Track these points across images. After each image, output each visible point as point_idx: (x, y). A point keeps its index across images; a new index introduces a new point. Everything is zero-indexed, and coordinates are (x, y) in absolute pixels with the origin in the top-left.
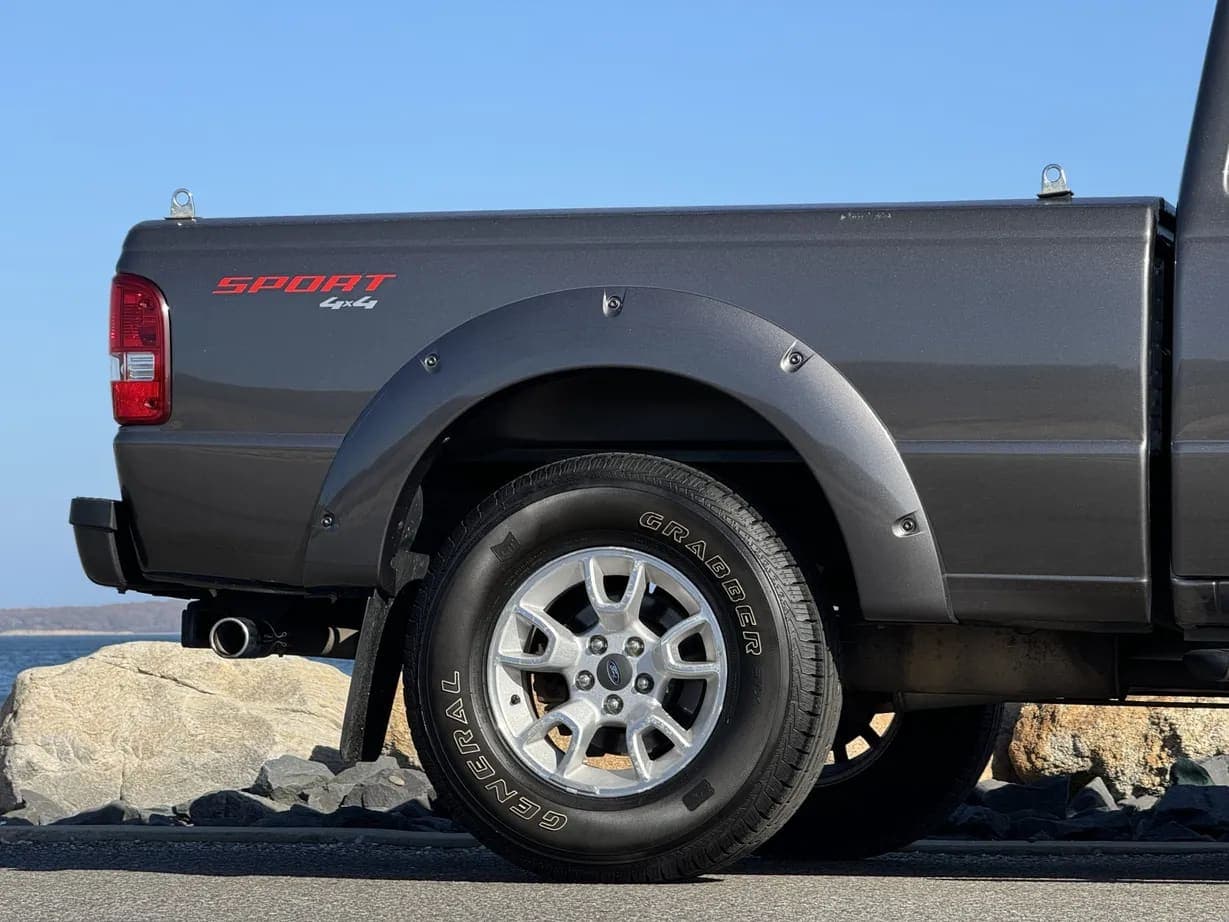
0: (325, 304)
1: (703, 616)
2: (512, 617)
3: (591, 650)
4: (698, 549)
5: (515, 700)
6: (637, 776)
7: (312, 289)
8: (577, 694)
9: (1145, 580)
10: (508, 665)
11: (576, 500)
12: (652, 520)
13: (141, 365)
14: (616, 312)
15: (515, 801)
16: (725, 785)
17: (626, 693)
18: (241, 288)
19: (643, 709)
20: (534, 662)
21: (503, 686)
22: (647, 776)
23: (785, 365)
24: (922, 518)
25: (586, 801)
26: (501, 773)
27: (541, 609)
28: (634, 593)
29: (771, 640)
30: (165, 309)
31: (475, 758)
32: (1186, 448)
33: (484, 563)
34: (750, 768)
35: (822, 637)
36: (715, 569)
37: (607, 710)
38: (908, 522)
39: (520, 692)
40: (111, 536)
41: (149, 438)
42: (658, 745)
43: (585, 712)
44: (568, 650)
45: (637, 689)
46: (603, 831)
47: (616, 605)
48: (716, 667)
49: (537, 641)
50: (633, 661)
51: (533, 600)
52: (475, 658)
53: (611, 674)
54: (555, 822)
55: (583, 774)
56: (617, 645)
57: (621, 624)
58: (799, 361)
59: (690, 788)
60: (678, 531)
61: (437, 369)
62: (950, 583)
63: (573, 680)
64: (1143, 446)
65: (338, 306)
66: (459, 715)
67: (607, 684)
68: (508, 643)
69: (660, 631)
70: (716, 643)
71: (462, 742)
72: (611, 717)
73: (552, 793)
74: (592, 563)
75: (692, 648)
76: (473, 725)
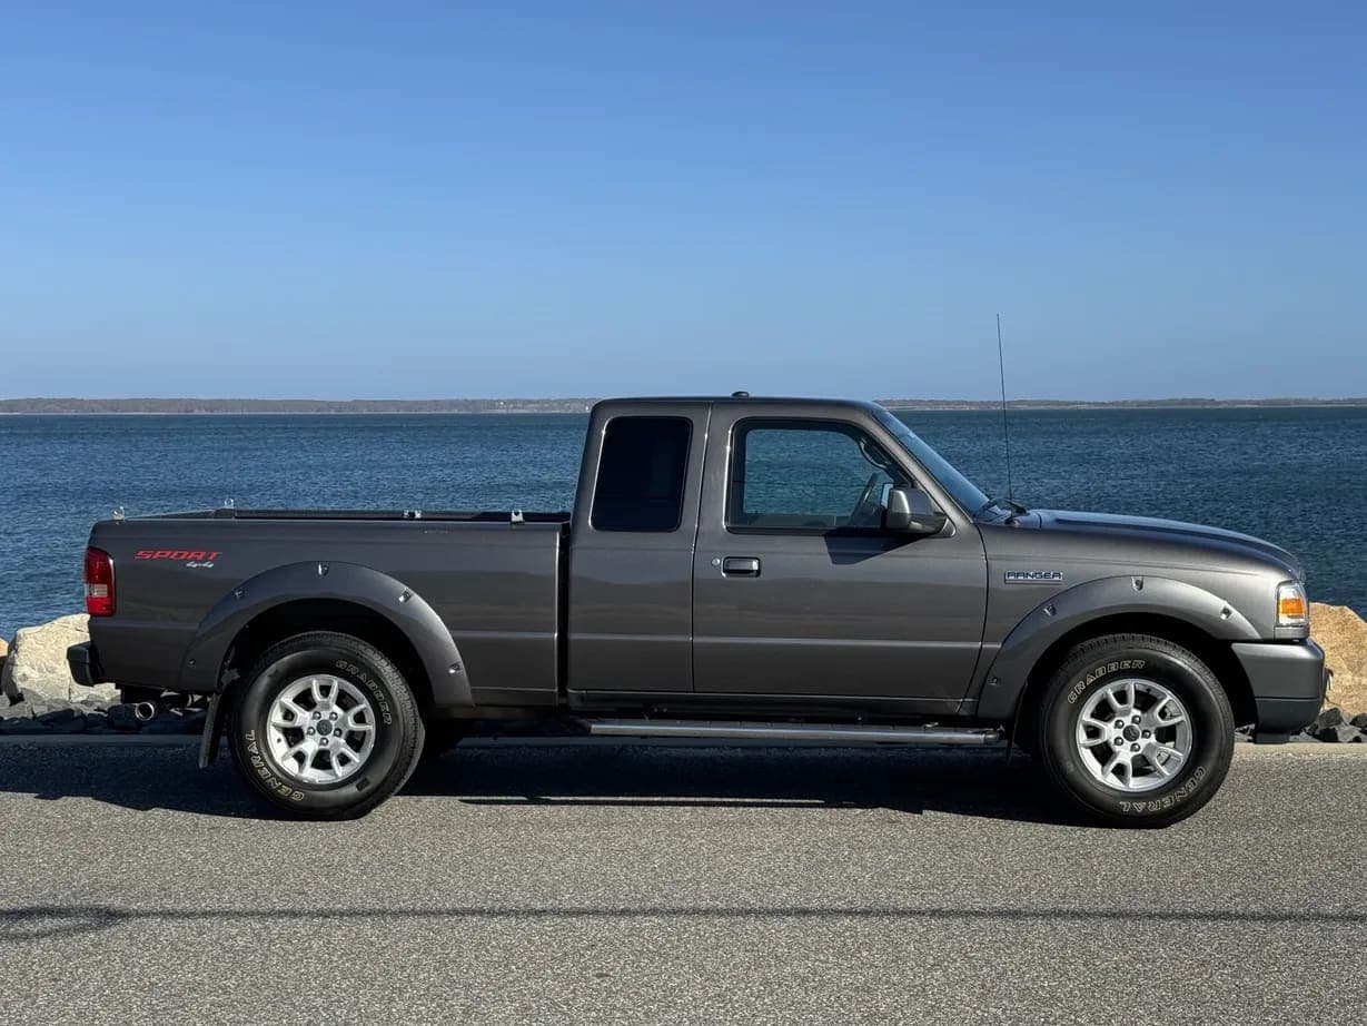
0: (189, 565)
1: (365, 705)
2: (277, 706)
3: (314, 718)
4: (362, 677)
5: (279, 740)
6: (336, 775)
7: (183, 557)
8: (308, 738)
9: (556, 690)
10: (276, 726)
11: (306, 656)
12: (342, 664)
13: (100, 591)
14: (325, 573)
15: (280, 787)
16: (375, 778)
17: (329, 737)
18: (148, 557)
19: (337, 745)
20: (288, 724)
21: (274, 736)
22: (340, 775)
23: (402, 599)
24: (462, 664)
25: (312, 786)
26: (274, 775)
27: (291, 700)
28: (334, 694)
29: (395, 717)
30: (111, 562)
31: (261, 768)
32: (574, 636)
33: (264, 682)
34: (386, 771)
35: (417, 713)
36: (370, 686)
37: (321, 744)
38: (455, 666)
39: (281, 736)
40: (87, 667)
41: (104, 622)
42: (344, 760)
43: (310, 746)
44: (304, 718)
45: (335, 735)
46: (323, 799)
47: (326, 700)
48: (370, 727)
49: (288, 715)
50: (333, 722)
51: (287, 698)
52: (261, 726)
53: (323, 728)
54: (298, 796)
55: (311, 774)
56: (325, 715)
57: (327, 707)
58: (407, 597)
59: (358, 782)
60: (353, 669)
61: (242, 597)
62: (473, 691)
63: (305, 731)
64: (556, 635)
65: (195, 565)
66: (255, 750)
67: (321, 733)
68: (276, 716)
69: (345, 708)
70: (370, 716)
71: (256, 761)
72: (322, 747)
73: (297, 783)
74: (314, 682)
75: (360, 718)
76: (260, 754)
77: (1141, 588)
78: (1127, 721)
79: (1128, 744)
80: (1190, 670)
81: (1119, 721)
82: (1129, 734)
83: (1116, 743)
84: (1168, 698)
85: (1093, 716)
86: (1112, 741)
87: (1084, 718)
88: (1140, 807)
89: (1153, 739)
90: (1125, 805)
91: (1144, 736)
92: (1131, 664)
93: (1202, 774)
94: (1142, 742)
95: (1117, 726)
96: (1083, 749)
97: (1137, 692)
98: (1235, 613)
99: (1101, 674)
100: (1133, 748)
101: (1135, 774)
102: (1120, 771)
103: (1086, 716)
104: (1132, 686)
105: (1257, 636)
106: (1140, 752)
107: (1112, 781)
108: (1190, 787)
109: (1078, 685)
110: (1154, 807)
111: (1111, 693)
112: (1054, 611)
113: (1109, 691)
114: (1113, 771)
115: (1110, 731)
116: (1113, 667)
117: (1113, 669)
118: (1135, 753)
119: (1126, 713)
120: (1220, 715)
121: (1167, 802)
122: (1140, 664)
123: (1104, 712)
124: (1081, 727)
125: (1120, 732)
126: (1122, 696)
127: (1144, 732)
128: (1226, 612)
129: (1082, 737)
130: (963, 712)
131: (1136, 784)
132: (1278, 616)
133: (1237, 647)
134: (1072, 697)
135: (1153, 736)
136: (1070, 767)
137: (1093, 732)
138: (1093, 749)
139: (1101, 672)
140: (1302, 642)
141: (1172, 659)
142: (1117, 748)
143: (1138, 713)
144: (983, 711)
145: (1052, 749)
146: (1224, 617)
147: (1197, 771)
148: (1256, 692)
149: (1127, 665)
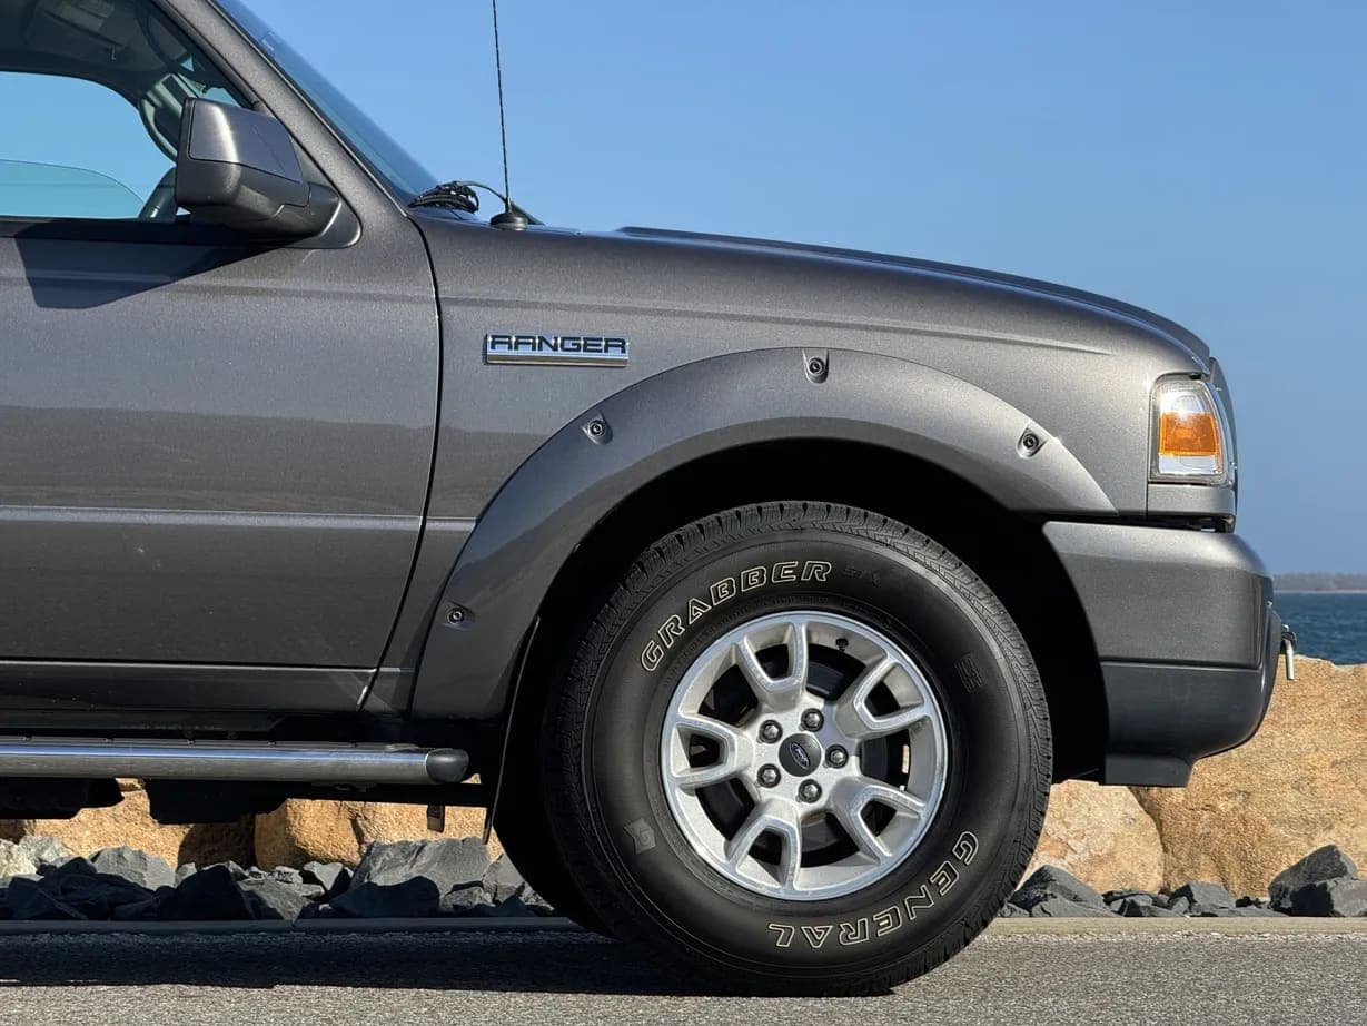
77: (824, 377)
78: (791, 723)
79: (791, 782)
80: (944, 586)
81: (767, 724)
82: (795, 758)
83: (762, 780)
84: (891, 664)
85: (704, 710)
86: (752, 774)
87: (681, 713)
88: (819, 936)
89: (853, 769)
90: (784, 936)
91: (830, 762)
92: (798, 572)
93: (971, 852)
94: (826, 776)
95: (764, 737)
96: (679, 794)
97: (815, 652)
98: (1053, 446)
99: (725, 596)
100: (804, 795)
101: (809, 860)
102: (769, 850)
103: (686, 707)
104: (800, 629)
105: (1105, 503)
106: (821, 803)
107: (751, 873)
108: (944, 884)
109: (668, 624)
110: (853, 936)
111: (750, 651)
112: (607, 435)
113: (744, 642)
114: (755, 852)
115: (746, 751)
116: (754, 579)
117: (755, 583)
118: (809, 807)
119: (787, 702)
120: (1017, 704)
121: (886, 924)
122: (820, 570)
123: (732, 698)
124: (675, 732)
125: (771, 754)
126: (776, 659)
127: (831, 751)
128: (1032, 442)
129: (675, 761)
130: (378, 704)
131: (807, 883)
132: (1155, 458)
133: (1055, 531)
134: (651, 656)
135: (854, 761)
136: (645, 836)
137: (705, 751)
138: (702, 793)
139: (723, 591)
140: (1217, 524)
141: (904, 560)
142: (763, 794)
143: (819, 704)
144: (430, 700)
145: (603, 789)
146: (1024, 452)
147: (960, 842)
148: (1104, 648)
149: (788, 575)
